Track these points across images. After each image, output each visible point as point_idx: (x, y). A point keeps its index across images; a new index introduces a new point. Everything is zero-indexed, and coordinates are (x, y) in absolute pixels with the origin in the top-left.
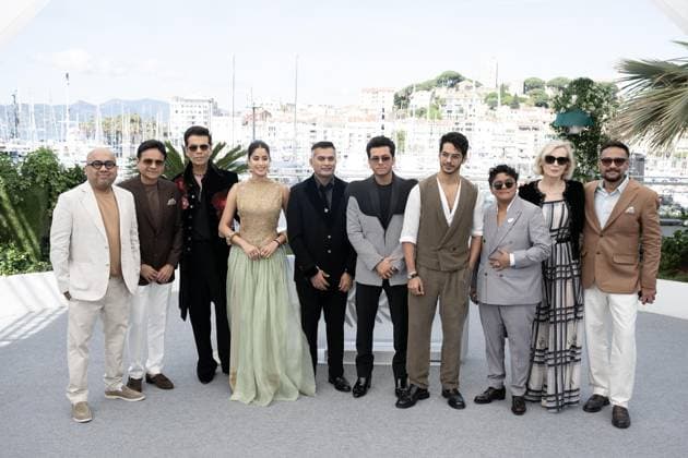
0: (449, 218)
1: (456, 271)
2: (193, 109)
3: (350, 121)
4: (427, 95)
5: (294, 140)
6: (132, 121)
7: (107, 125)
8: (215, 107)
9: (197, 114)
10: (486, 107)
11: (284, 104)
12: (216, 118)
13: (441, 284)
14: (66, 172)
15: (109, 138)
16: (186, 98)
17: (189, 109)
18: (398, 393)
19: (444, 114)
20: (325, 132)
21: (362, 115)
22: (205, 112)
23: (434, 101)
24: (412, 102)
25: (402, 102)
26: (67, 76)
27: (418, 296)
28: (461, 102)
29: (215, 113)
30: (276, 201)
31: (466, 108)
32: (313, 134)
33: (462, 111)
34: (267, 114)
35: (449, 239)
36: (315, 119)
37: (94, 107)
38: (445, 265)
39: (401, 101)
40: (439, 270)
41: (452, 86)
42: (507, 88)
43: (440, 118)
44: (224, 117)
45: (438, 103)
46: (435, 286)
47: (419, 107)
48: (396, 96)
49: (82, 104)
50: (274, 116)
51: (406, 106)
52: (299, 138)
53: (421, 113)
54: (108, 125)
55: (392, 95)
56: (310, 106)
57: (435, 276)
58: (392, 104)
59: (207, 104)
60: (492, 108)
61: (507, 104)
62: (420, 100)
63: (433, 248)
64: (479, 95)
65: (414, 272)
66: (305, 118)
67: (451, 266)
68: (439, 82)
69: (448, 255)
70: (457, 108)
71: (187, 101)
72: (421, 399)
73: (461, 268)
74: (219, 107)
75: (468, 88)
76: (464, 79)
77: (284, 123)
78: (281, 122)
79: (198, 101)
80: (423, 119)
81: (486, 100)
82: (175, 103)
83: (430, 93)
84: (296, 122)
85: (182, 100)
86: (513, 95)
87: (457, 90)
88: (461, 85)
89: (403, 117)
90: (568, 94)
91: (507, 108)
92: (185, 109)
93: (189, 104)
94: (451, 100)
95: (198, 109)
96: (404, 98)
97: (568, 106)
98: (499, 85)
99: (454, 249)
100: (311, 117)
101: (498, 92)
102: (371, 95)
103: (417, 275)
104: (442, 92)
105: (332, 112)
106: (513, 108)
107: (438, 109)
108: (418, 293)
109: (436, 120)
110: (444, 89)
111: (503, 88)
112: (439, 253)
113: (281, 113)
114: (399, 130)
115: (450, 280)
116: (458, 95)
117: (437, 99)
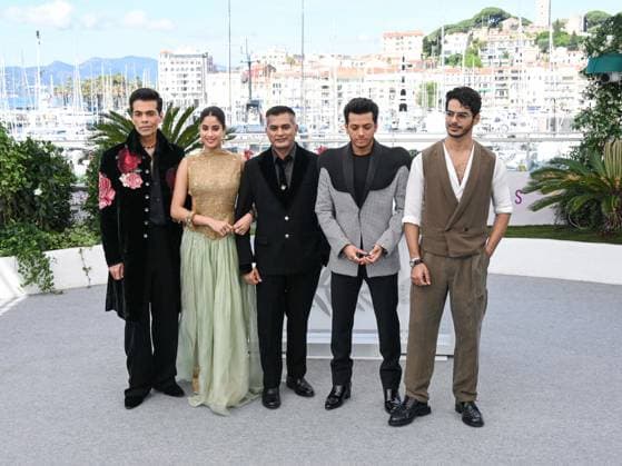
0: (458, 191)
1: (469, 256)
2: (185, 66)
3: (369, 73)
4: (463, 37)
5: (302, 98)
6: (115, 82)
7: (86, 88)
8: (210, 63)
9: (189, 72)
10: (537, 49)
11: (291, 55)
12: (212, 75)
13: (450, 273)
14: (16, 146)
15: (89, 103)
16: (176, 53)
17: (180, 66)
18: (388, 406)
19: (485, 61)
20: (340, 88)
21: (384, 65)
22: (198, 69)
23: (472, 45)
24: (445, 48)
25: (433, 48)
26: (38, 33)
27: (423, 286)
28: (506, 45)
29: (209, 70)
30: (235, 176)
31: (512, 52)
32: (325, 91)
33: (506, 56)
34: (270, 69)
35: (459, 218)
36: (326, 73)
37: (71, 68)
38: (454, 249)
39: (431, 46)
40: (447, 256)
41: (494, 25)
42: (563, 25)
43: (480, 66)
44: (220, 74)
45: (476, 48)
46: (443, 276)
47: (453, 53)
48: (425, 40)
49: (59, 65)
50: (278, 70)
51: (438, 52)
52: (308, 96)
53: (457, 59)
54: (88, 88)
55: (421, 39)
56: (321, 57)
57: (443, 265)
58: (421, 50)
59: (201, 60)
60: (544, 51)
61: (563, 45)
62: (455, 44)
63: (440, 229)
64: (528, 35)
65: (418, 258)
66: (316, 72)
67: (463, 250)
68: (478, 22)
69: (458, 236)
70: (500, 53)
71: (177, 56)
72: (420, 415)
73: (476, 254)
74: (214, 62)
75: (514, 27)
76: (509, 16)
77: (291, 79)
78: (287, 77)
79: (189, 56)
80: (459, 67)
81: (536, 41)
82: (163, 59)
83: (466, 36)
84: (304, 76)
85: (172, 56)
86: (570, 33)
87: (501, 30)
88: (506, 24)
89: (434, 66)
90: (602, 35)
91: (563, 50)
92: (175, 66)
93: (180, 60)
94: (492, 43)
95: (190, 66)
96: (434, 43)
97: (602, 49)
98: (553, 20)
99: (466, 230)
100: (323, 70)
101: (552, 31)
102: (394, 40)
103: (421, 261)
104: (481, 34)
105: (347, 63)
106: (570, 49)
107: (476, 54)
108: (423, 283)
109: (475, 69)
110: (485, 29)
111: (558, 25)
112: (446, 235)
113: (288, 66)
114: (430, 83)
115: (462, 268)
116: (502, 36)
117: (475, 42)
